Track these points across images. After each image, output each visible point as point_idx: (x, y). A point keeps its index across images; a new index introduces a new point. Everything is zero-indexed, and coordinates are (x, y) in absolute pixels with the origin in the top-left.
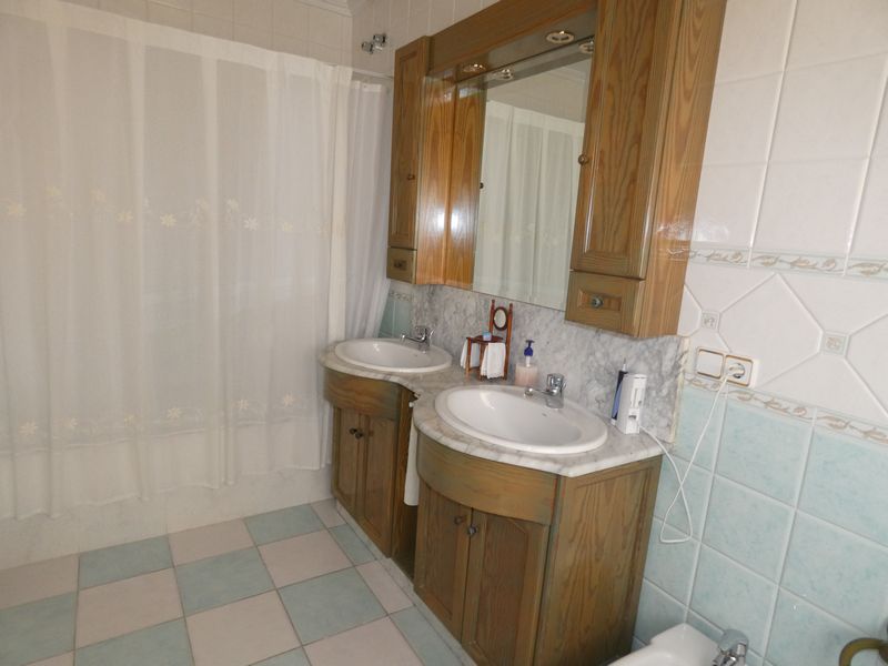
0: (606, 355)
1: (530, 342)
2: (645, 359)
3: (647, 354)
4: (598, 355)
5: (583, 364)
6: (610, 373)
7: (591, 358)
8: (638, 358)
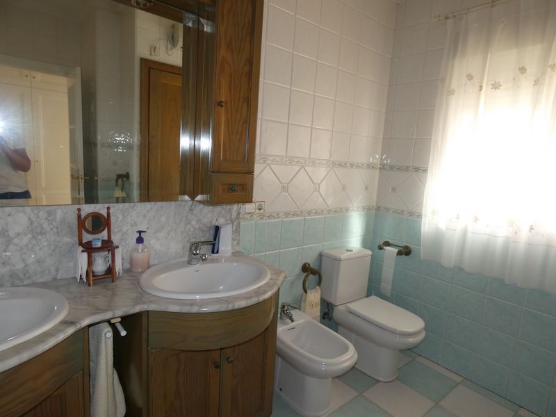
0: (199, 221)
1: (140, 232)
2: (223, 216)
3: (223, 212)
4: (193, 223)
5: (182, 232)
6: (203, 231)
7: (188, 226)
8: (219, 216)
